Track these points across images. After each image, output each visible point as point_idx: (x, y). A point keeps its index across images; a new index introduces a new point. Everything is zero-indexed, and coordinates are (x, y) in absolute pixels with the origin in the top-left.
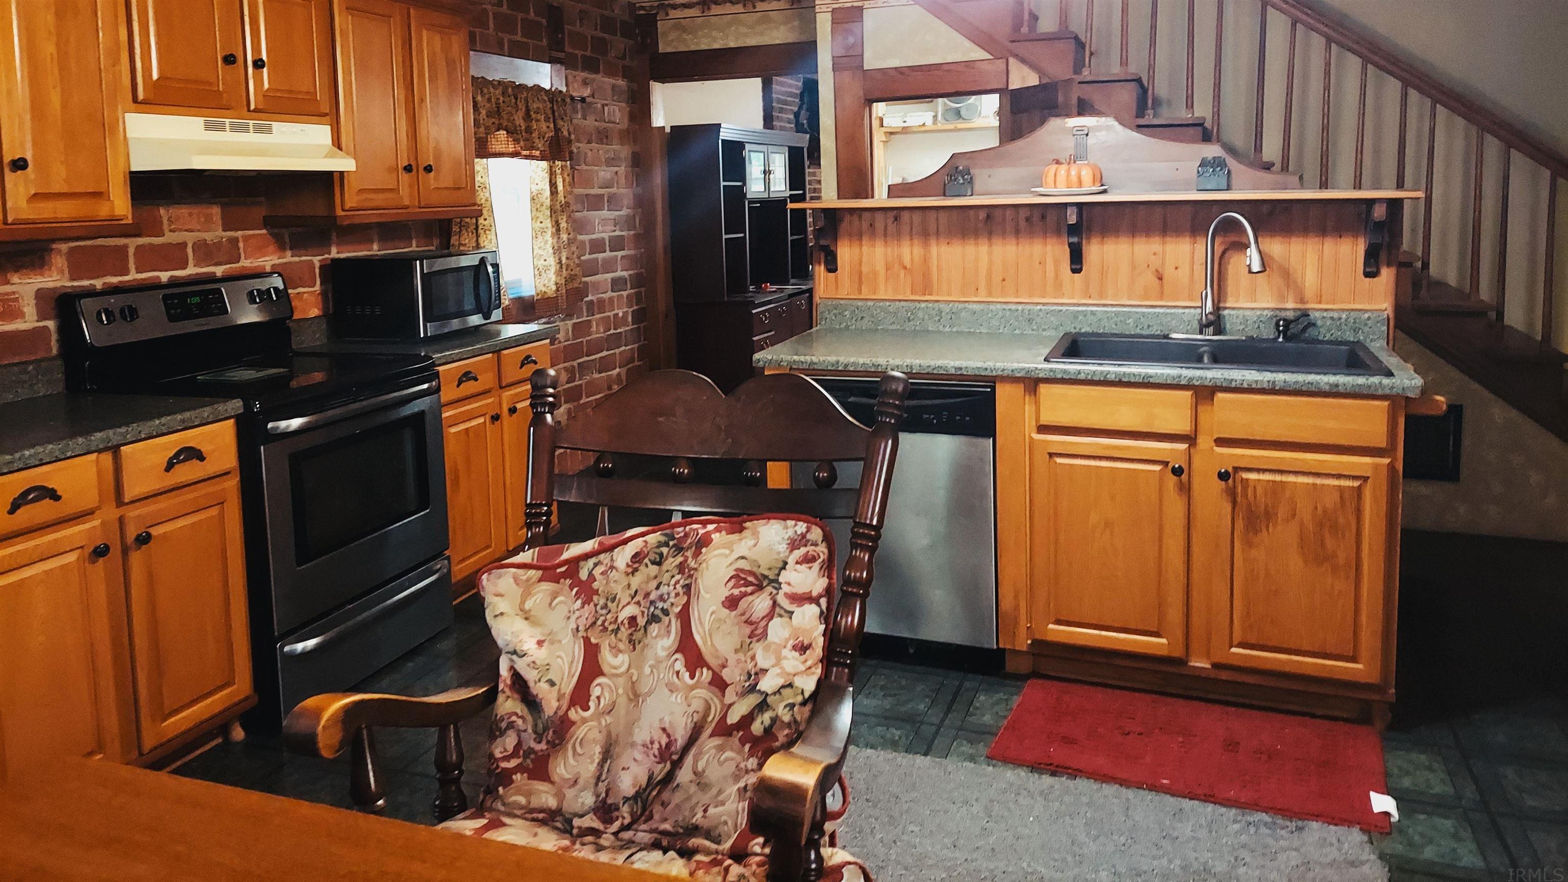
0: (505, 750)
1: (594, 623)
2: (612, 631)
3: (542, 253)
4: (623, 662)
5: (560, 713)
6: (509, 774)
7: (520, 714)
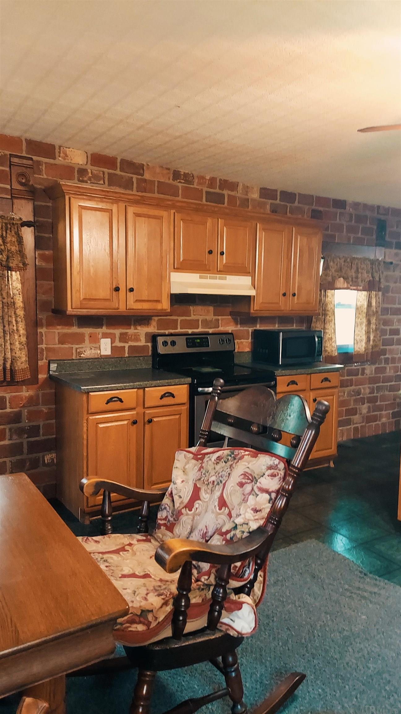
0: (162, 516)
1: (200, 479)
2: (206, 484)
3: (360, 333)
4: (208, 497)
5: (179, 509)
6: (160, 525)
7: (169, 505)
